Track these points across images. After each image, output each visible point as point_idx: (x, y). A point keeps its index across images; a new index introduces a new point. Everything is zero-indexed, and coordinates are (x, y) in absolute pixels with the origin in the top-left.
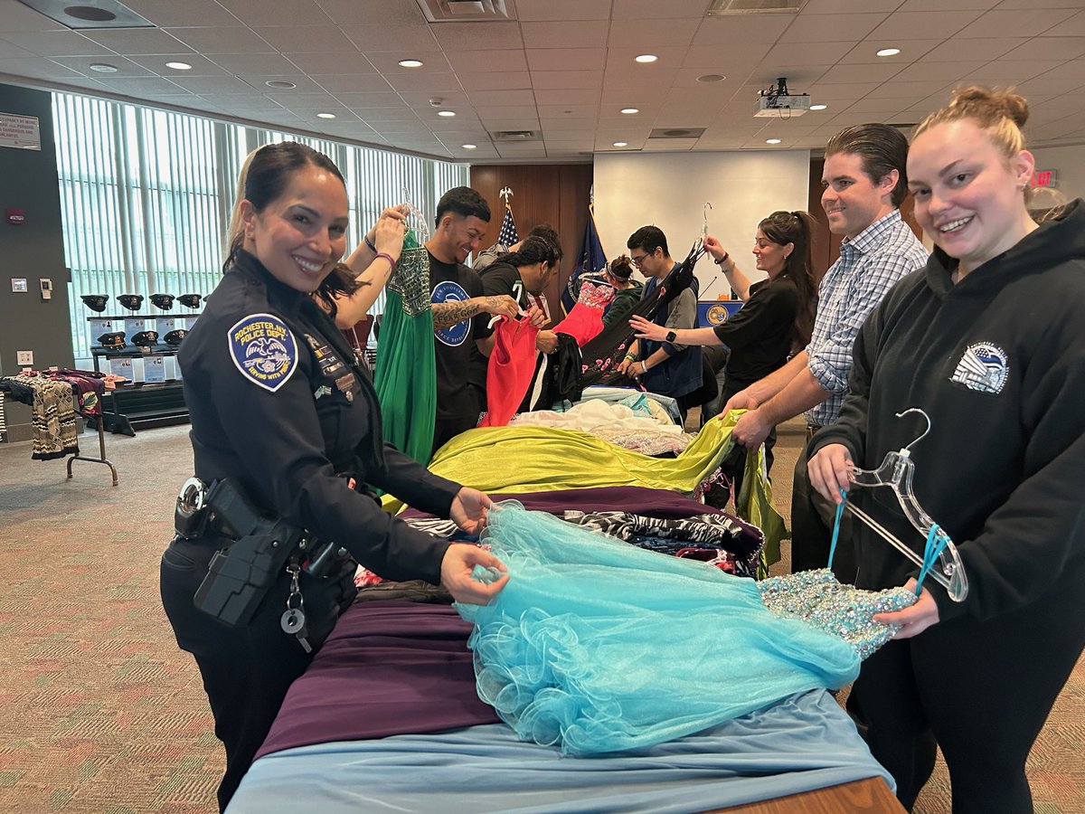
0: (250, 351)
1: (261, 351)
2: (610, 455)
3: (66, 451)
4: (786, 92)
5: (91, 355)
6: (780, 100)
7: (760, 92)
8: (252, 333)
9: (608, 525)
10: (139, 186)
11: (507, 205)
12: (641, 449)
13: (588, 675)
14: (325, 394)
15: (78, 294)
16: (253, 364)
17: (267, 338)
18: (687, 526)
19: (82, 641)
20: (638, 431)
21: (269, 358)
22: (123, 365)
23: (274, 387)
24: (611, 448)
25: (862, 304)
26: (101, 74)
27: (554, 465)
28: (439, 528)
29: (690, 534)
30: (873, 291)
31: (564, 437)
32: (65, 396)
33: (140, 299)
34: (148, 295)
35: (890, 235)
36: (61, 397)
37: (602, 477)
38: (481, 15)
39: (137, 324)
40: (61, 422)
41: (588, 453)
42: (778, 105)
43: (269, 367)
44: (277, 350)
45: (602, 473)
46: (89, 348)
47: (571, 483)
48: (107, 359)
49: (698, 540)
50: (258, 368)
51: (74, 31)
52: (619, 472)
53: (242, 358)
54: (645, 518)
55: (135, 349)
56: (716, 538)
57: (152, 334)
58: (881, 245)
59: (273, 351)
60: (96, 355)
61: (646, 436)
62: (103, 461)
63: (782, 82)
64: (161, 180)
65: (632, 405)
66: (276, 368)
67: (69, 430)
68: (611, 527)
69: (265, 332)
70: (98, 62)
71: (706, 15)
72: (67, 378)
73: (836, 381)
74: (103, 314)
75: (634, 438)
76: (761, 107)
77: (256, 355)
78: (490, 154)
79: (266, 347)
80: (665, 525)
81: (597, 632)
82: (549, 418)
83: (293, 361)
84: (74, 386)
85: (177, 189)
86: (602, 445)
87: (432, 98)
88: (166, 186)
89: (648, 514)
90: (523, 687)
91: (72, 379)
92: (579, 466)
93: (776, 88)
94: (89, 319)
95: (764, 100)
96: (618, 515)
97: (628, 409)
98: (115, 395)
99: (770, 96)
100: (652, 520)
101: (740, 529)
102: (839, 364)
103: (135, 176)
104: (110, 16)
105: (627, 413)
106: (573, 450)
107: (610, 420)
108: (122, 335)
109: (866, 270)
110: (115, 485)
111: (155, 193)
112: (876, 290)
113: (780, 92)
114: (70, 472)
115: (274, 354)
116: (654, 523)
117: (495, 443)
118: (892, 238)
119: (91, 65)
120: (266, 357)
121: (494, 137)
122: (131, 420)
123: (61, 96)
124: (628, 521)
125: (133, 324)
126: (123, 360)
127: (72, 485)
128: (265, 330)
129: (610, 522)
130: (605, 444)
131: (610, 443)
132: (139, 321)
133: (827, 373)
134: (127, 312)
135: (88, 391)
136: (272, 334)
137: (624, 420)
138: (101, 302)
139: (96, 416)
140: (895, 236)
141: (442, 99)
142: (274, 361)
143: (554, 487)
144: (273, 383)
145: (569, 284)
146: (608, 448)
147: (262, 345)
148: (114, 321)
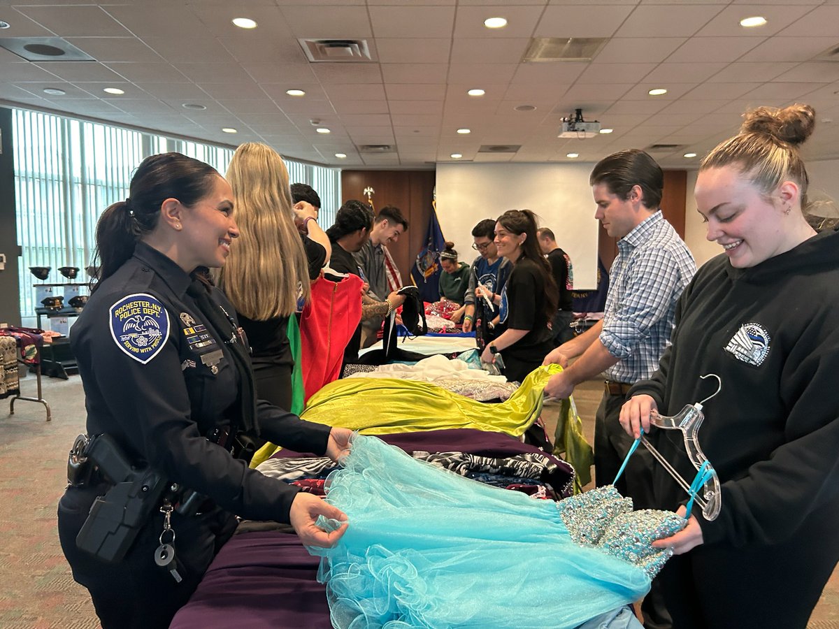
0: (127, 326)
1: (136, 327)
2: (450, 402)
3: (10, 393)
4: (582, 119)
5: (35, 314)
6: (578, 125)
7: (562, 119)
8: (130, 310)
9: (448, 464)
10: (80, 182)
11: (369, 201)
12: (474, 396)
13: (429, 607)
14: (190, 367)
15: (27, 266)
16: (128, 338)
17: (143, 315)
18: (513, 464)
19: (12, 555)
20: (472, 380)
21: (143, 333)
22: (61, 322)
23: (145, 360)
24: (451, 396)
25: (635, 287)
26: (52, 96)
27: (404, 410)
28: (308, 466)
29: (515, 471)
30: (642, 277)
31: (412, 387)
32: (10, 348)
33: (77, 270)
34: (84, 267)
35: (654, 231)
36: (7, 349)
37: (444, 420)
38: (350, 57)
39: (74, 290)
40: (6, 369)
41: (433, 401)
42: (576, 128)
43: (142, 341)
44: (151, 326)
45: (444, 418)
46: (34, 309)
47: (419, 425)
48: (48, 317)
49: (521, 476)
50: (133, 342)
51: (31, 63)
52: (458, 416)
53: (119, 333)
54: (479, 457)
55: (71, 309)
56: (536, 474)
57: (85, 298)
58: (647, 240)
59: (147, 328)
60: (39, 314)
61: (478, 385)
62: (39, 401)
63: (579, 112)
64: (97, 178)
65: (467, 358)
66: (148, 342)
67: (12, 375)
68: (451, 465)
69: (141, 310)
70: (50, 87)
71: (521, 62)
72: (12, 334)
73: (622, 349)
74: (46, 282)
75: (469, 386)
76: (564, 130)
77: (132, 331)
78: (356, 162)
79: (141, 324)
80: (495, 463)
81: (433, 565)
82: (401, 370)
83: (164, 337)
84: (18, 340)
85: (110, 184)
86: (443, 394)
87: (312, 119)
88: (102, 182)
89: (481, 453)
90: (371, 617)
91: (17, 334)
92: (425, 411)
93: (575, 116)
94: (34, 286)
95: (565, 125)
96: (457, 455)
97: (463, 363)
98: (53, 347)
99: (570, 122)
100: (484, 459)
101: (555, 466)
102: (623, 335)
103: (77, 174)
104: (59, 52)
105: (463, 366)
106: (420, 399)
107: (449, 372)
108: (61, 299)
109: (635, 261)
110: (49, 420)
111: (93, 187)
112: (645, 276)
113: (577, 120)
114: (12, 409)
115: (148, 330)
116: (486, 461)
117: (357, 392)
118: (655, 234)
119: (45, 89)
120: (140, 332)
121: (359, 149)
122: (65, 366)
123: (20, 112)
124: (465, 460)
125: (70, 290)
126: (61, 319)
127: (14, 420)
128: (142, 308)
129: (450, 461)
130: (446, 393)
131: (448, 391)
132: (75, 288)
133: (614, 343)
134: (66, 280)
135: (29, 344)
136: (148, 312)
137: (460, 372)
138: (45, 272)
139: (35, 365)
140: (657, 232)
141: (320, 120)
142: (147, 336)
143: (406, 429)
144: (144, 357)
145: (417, 261)
146: (448, 397)
147: (138, 321)
148: (55, 288)
